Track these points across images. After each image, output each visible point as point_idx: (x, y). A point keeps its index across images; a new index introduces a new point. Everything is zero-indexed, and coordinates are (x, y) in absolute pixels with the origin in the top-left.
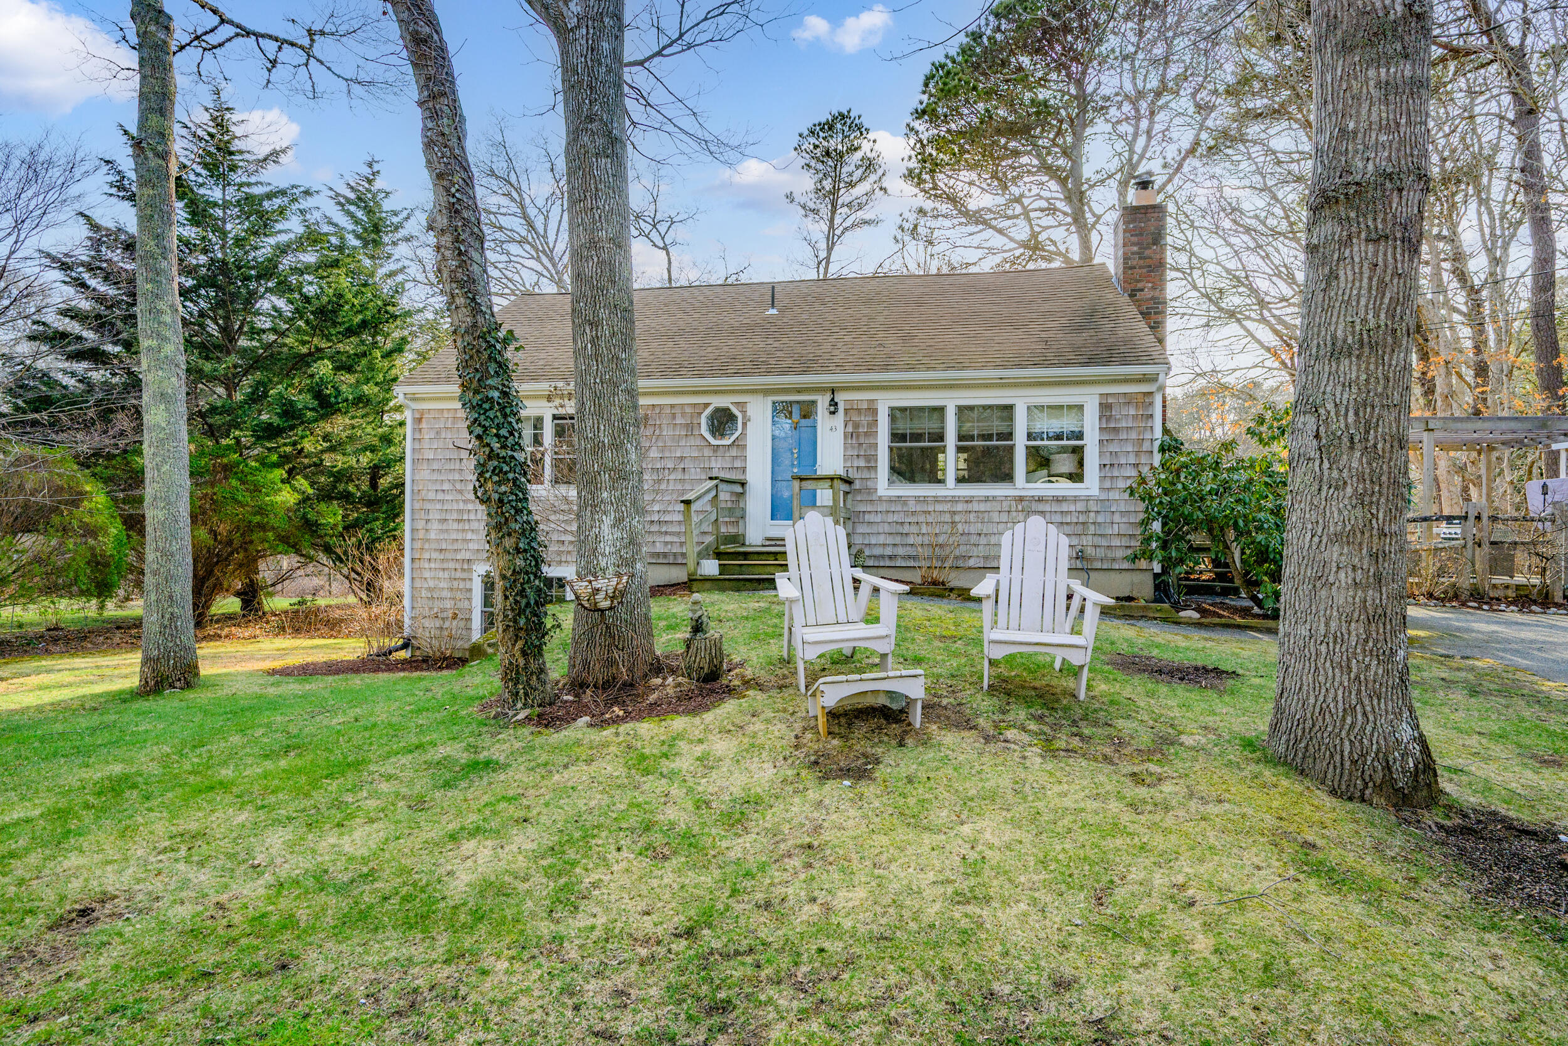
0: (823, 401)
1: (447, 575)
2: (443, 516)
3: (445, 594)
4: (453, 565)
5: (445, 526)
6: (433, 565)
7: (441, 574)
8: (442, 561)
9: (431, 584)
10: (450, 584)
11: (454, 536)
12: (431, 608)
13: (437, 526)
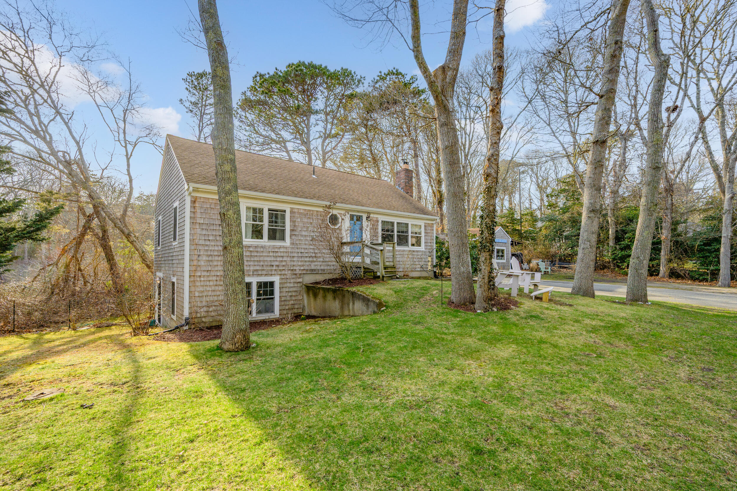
0: (365, 216)
1: (211, 283)
2: (209, 253)
3: (210, 293)
4: (215, 278)
5: (210, 258)
6: (202, 279)
7: (208, 283)
8: (208, 276)
9: (201, 289)
10: (213, 288)
11: (215, 263)
12: (201, 302)
13: (205, 258)
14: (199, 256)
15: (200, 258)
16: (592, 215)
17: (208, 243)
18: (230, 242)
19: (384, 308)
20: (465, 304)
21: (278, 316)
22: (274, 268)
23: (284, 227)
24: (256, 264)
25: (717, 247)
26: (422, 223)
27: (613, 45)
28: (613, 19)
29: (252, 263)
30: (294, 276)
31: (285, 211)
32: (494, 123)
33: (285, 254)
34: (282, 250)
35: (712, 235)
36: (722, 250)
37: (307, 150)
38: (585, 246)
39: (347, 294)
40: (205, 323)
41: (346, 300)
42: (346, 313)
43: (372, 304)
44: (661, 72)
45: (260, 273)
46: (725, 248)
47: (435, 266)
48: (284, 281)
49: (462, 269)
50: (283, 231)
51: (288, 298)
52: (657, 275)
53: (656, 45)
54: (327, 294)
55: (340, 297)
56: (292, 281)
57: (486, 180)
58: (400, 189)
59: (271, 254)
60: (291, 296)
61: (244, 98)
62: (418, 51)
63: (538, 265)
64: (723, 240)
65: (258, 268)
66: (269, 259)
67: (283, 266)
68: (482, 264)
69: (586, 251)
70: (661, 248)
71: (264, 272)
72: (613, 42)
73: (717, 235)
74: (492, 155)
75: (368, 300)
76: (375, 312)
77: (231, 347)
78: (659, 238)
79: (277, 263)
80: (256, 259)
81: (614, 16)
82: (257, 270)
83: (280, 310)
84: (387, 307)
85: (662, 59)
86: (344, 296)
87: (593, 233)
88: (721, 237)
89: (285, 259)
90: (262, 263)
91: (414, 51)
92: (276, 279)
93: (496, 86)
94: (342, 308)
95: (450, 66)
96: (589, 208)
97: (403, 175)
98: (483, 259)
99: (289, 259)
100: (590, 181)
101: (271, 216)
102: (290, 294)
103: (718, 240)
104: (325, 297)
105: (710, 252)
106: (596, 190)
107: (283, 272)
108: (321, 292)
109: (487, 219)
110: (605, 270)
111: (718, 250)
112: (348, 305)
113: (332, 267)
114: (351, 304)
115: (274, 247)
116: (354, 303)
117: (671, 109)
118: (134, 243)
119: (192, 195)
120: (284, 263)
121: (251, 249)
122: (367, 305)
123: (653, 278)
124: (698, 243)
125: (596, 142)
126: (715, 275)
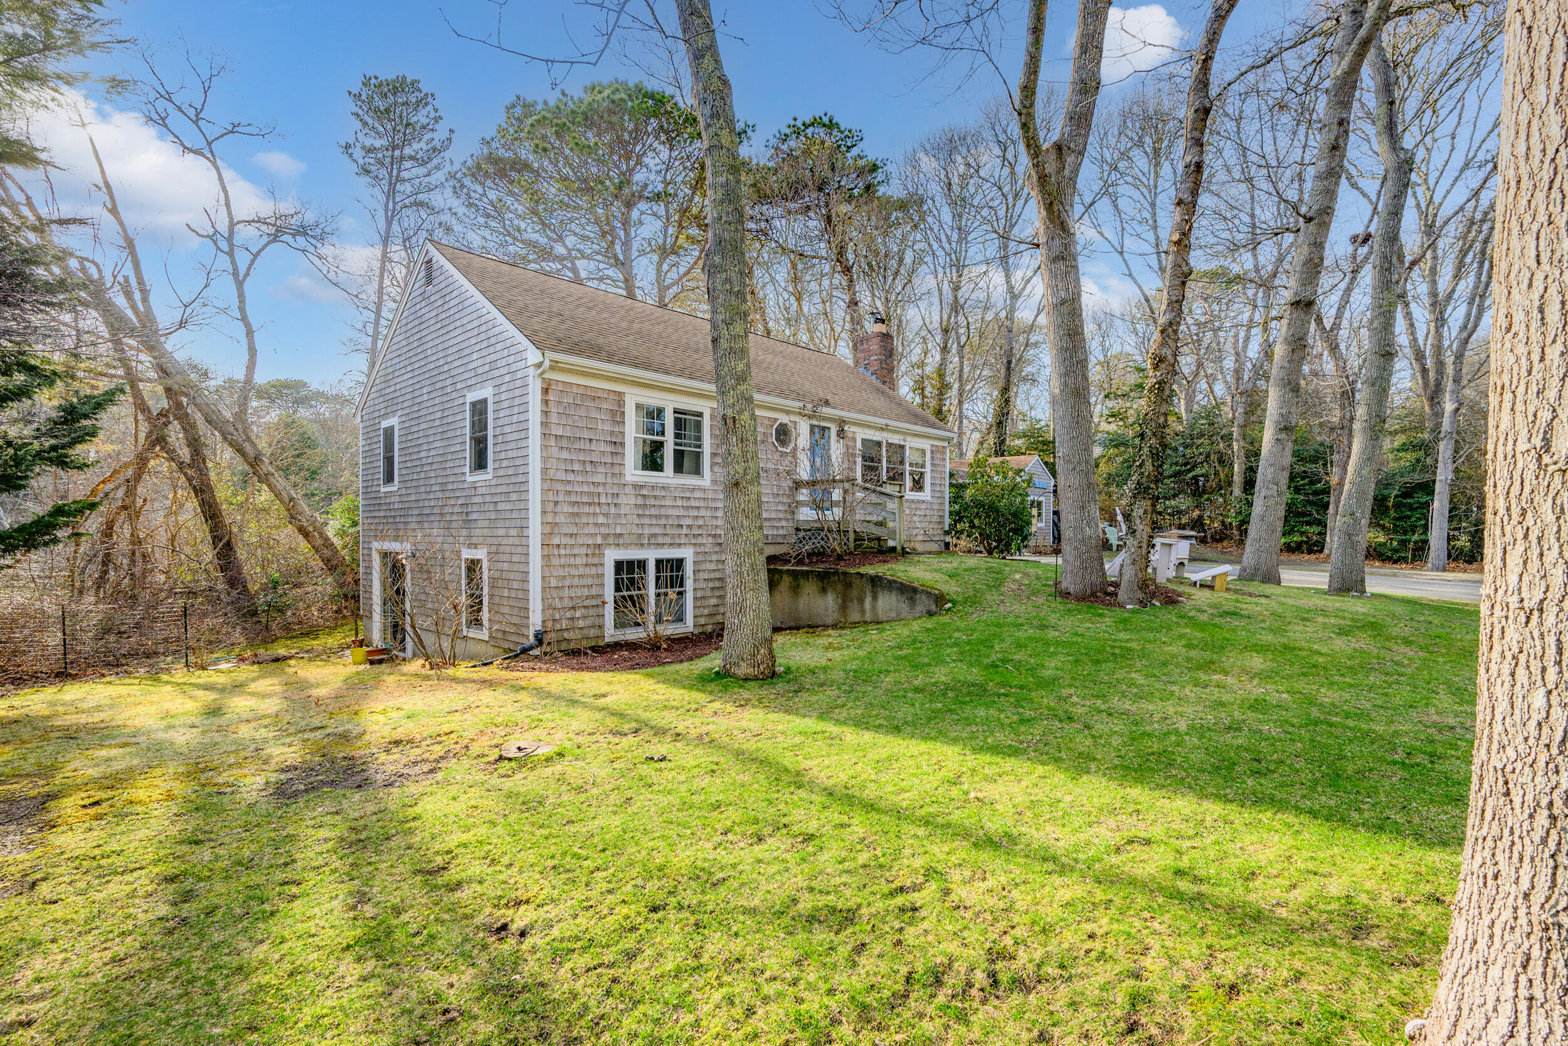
0: (834, 429)
1: (578, 561)
2: (573, 499)
3: (576, 581)
4: (584, 551)
5: (576, 510)
6: (562, 552)
7: (572, 561)
8: (572, 546)
9: (561, 573)
10: (581, 571)
11: (584, 520)
12: (561, 598)
13: (567, 509)
14: (556, 503)
15: (559, 509)
16: (1283, 436)
17: (571, 477)
18: (745, 474)
19: (949, 605)
20: (1093, 594)
21: (691, 629)
22: (685, 531)
23: (699, 447)
24: (654, 522)
25: (1423, 500)
26: (926, 445)
27: (1335, 127)
28: (1337, 78)
29: (646, 521)
30: (717, 549)
31: (700, 415)
32: (1177, 266)
33: (702, 504)
34: (698, 494)
35: (1417, 478)
36: (1436, 504)
37: (626, 280)
38: (1269, 493)
39: (857, 582)
40: (568, 641)
41: (854, 593)
42: (855, 616)
43: (924, 597)
44: (1399, 180)
45: (660, 540)
46: (1440, 501)
47: (947, 533)
48: (701, 558)
49: (1088, 531)
50: (698, 456)
51: (708, 594)
52: (1321, 551)
53: (1391, 129)
54: (802, 582)
55: (839, 587)
56: (714, 558)
57: (1156, 367)
58: (868, 374)
59: (679, 503)
60: (712, 589)
61: (486, 151)
62: (1029, 114)
63: (1104, 532)
64: (1438, 487)
65: (657, 530)
66: (676, 512)
67: (700, 527)
68: (1138, 521)
69: (1271, 502)
70: (1328, 503)
71: (668, 540)
72: (1336, 121)
73: (1427, 477)
74: (1171, 324)
75: (915, 590)
76: (931, 614)
77: (750, 671)
78: (1327, 482)
79: (689, 522)
80: (653, 512)
81: (1339, 73)
82: (654, 535)
83: (695, 617)
84: (954, 603)
85: (1402, 156)
86: (849, 585)
87: (1283, 469)
88: (1434, 482)
89: (702, 513)
90: (663, 521)
91: (1020, 114)
92: (687, 554)
93: (1186, 197)
94: (844, 608)
95: (1072, 145)
96: (1277, 423)
97: (875, 346)
98: (1141, 511)
99: (709, 513)
100: (1282, 374)
101: (679, 424)
102: (711, 585)
103: (1428, 488)
104: (795, 590)
105: (1411, 507)
106: (1292, 390)
107: (699, 540)
108: (787, 579)
109: (1153, 441)
110: (1225, 543)
111: (1427, 505)
112: (861, 601)
113: (781, 532)
114: (868, 601)
115: (684, 488)
116: (875, 598)
117: (1360, 240)
118: (271, 478)
119: (545, 376)
120: (700, 522)
121: (645, 492)
122: (912, 600)
123: (1313, 556)
124: (1395, 492)
125: (1296, 304)
126: (1420, 552)
